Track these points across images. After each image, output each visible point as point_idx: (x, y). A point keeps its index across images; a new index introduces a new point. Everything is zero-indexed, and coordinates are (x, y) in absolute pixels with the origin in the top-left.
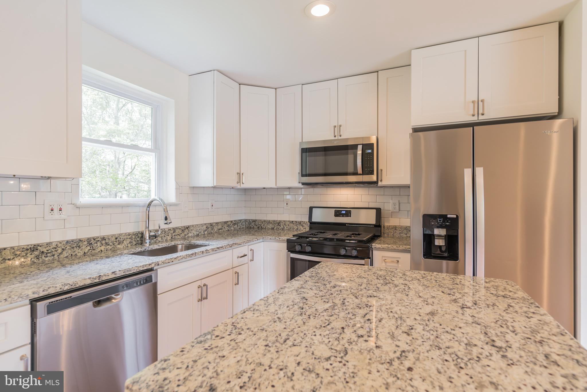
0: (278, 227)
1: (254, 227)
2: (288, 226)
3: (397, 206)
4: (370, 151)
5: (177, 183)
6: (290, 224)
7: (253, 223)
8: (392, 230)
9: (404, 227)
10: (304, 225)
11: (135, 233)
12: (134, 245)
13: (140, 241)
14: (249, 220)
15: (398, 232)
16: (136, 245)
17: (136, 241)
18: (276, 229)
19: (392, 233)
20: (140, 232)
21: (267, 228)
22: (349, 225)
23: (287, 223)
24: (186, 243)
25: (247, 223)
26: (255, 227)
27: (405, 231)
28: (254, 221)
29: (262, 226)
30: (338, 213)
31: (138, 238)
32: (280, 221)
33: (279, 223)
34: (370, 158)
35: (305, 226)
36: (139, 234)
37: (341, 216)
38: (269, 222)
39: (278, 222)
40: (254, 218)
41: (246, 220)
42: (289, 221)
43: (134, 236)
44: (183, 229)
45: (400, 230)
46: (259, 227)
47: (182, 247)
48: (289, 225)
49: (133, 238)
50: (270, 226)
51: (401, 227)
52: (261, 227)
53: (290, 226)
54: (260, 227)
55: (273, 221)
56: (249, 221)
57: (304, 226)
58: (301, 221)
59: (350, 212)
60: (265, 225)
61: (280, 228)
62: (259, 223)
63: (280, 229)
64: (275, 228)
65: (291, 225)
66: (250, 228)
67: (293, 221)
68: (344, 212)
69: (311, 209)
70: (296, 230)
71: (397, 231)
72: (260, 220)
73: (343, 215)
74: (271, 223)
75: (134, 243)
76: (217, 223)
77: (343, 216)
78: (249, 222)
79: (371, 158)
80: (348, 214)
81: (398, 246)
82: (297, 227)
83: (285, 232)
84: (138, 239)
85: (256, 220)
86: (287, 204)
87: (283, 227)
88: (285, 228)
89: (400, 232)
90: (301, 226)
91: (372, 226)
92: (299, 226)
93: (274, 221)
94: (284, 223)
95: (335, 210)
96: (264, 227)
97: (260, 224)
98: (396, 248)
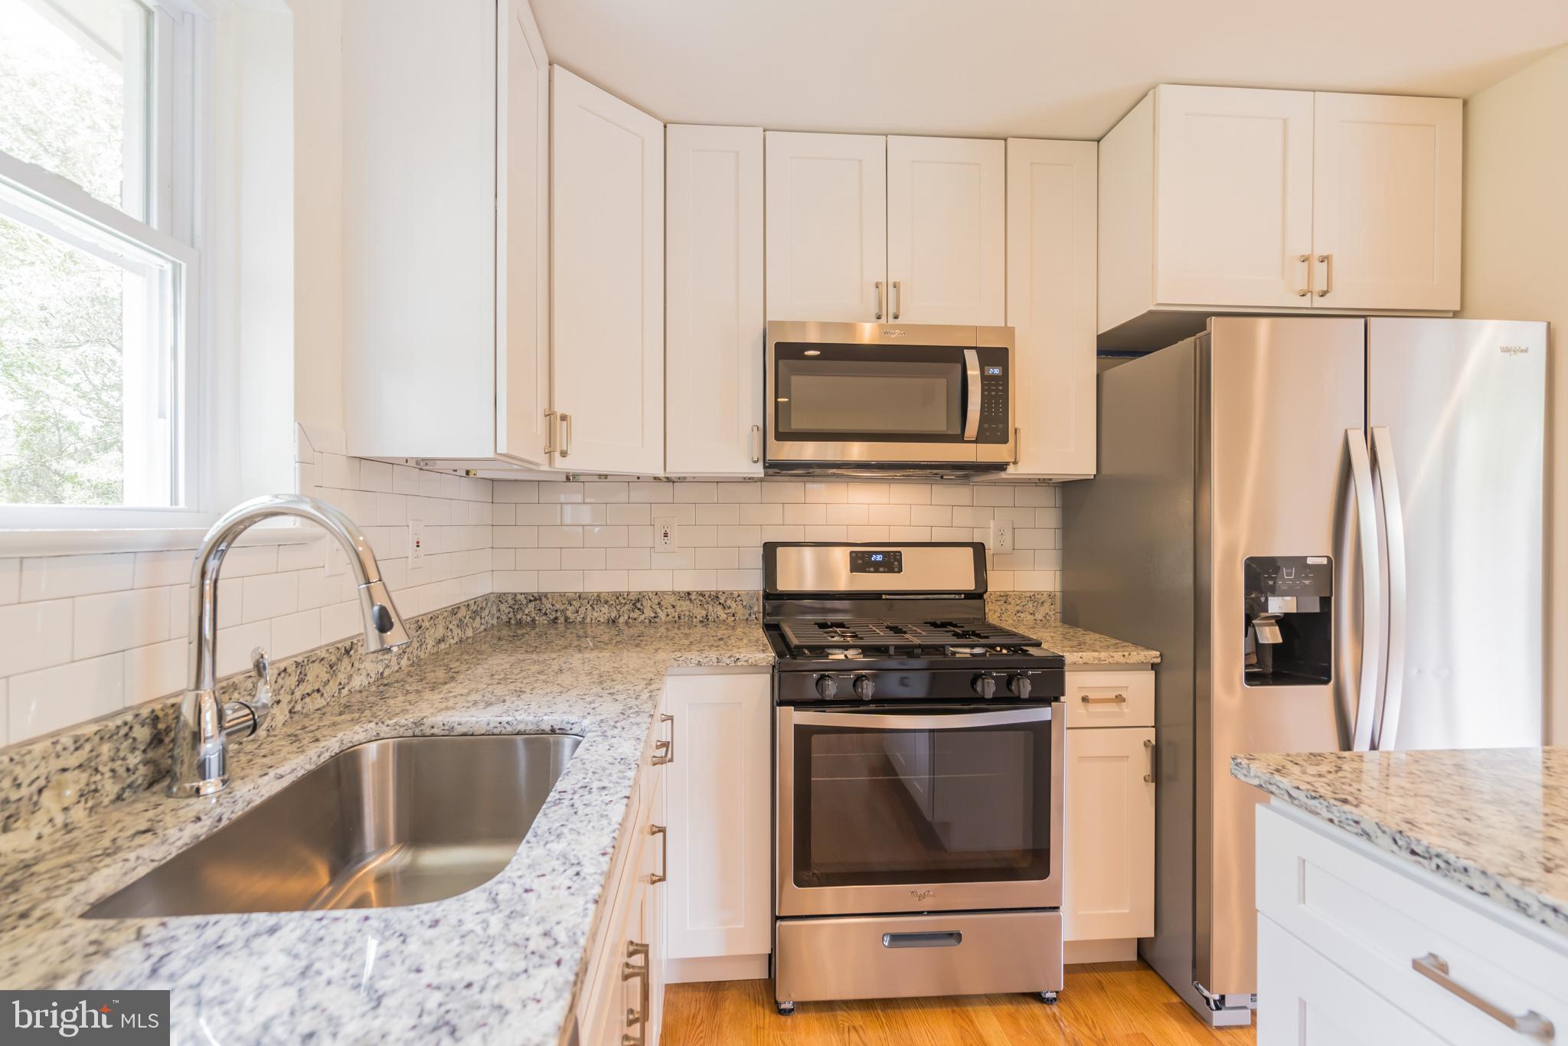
0: (632, 615)
1: (533, 620)
2: (670, 610)
3: (1008, 537)
4: (996, 371)
5: (304, 433)
6: (678, 603)
7: (531, 605)
8: (998, 603)
9: (1028, 594)
10: (729, 602)
11: (111, 725)
12: (106, 801)
13: (142, 770)
14: (515, 595)
15: (1012, 608)
16: (119, 798)
17: (121, 771)
18: (627, 623)
19: (998, 614)
20: (145, 712)
21: (589, 620)
22: (888, 597)
23: (672, 599)
24: (394, 733)
25: (503, 607)
26: (541, 620)
27: (1030, 605)
28: (537, 598)
29: (569, 614)
30: (861, 562)
31: (133, 749)
32: (640, 593)
33: (637, 602)
34: (997, 390)
35: (734, 605)
36: (137, 728)
37: (872, 569)
38: (598, 600)
39: (632, 597)
40: (532, 588)
41: (501, 598)
42: (674, 593)
43: (106, 749)
44: (333, 658)
45: (1019, 602)
46: (556, 618)
47: (382, 751)
48: (674, 607)
49: (105, 757)
50: (604, 613)
51: (1020, 596)
52: (566, 619)
53: (678, 609)
54: (561, 620)
55: (614, 593)
56: (514, 599)
57: (729, 608)
58: (717, 592)
59: (898, 557)
60: (582, 610)
61: (642, 617)
62: (558, 606)
63: (642, 622)
64: (621, 620)
65: (684, 606)
66: (519, 623)
67: (689, 594)
68: (879, 558)
69: (770, 551)
70: (701, 622)
71: (1009, 607)
72: (562, 595)
73: (877, 568)
74: (606, 602)
75: (111, 788)
76: (433, 617)
77: (877, 571)
78: (511, 602)
79: (1001, 391)
80: (891, 563)
81: (1126, 654)
82: (704, 613)
83: (662, 630)
84: (134, 760)
85: (546, 595)
86: (666, 535)
87: (653, 615)
88: (662, 615)
89: (1018, 608)
90: (720, 608)
91: (952, 596)
92: (711, 609)
93: (618, 596)
94: (656, 601)
95: (851, 552)
96: (579, 619)
97: (563, 607)
98: (1122, 660)
